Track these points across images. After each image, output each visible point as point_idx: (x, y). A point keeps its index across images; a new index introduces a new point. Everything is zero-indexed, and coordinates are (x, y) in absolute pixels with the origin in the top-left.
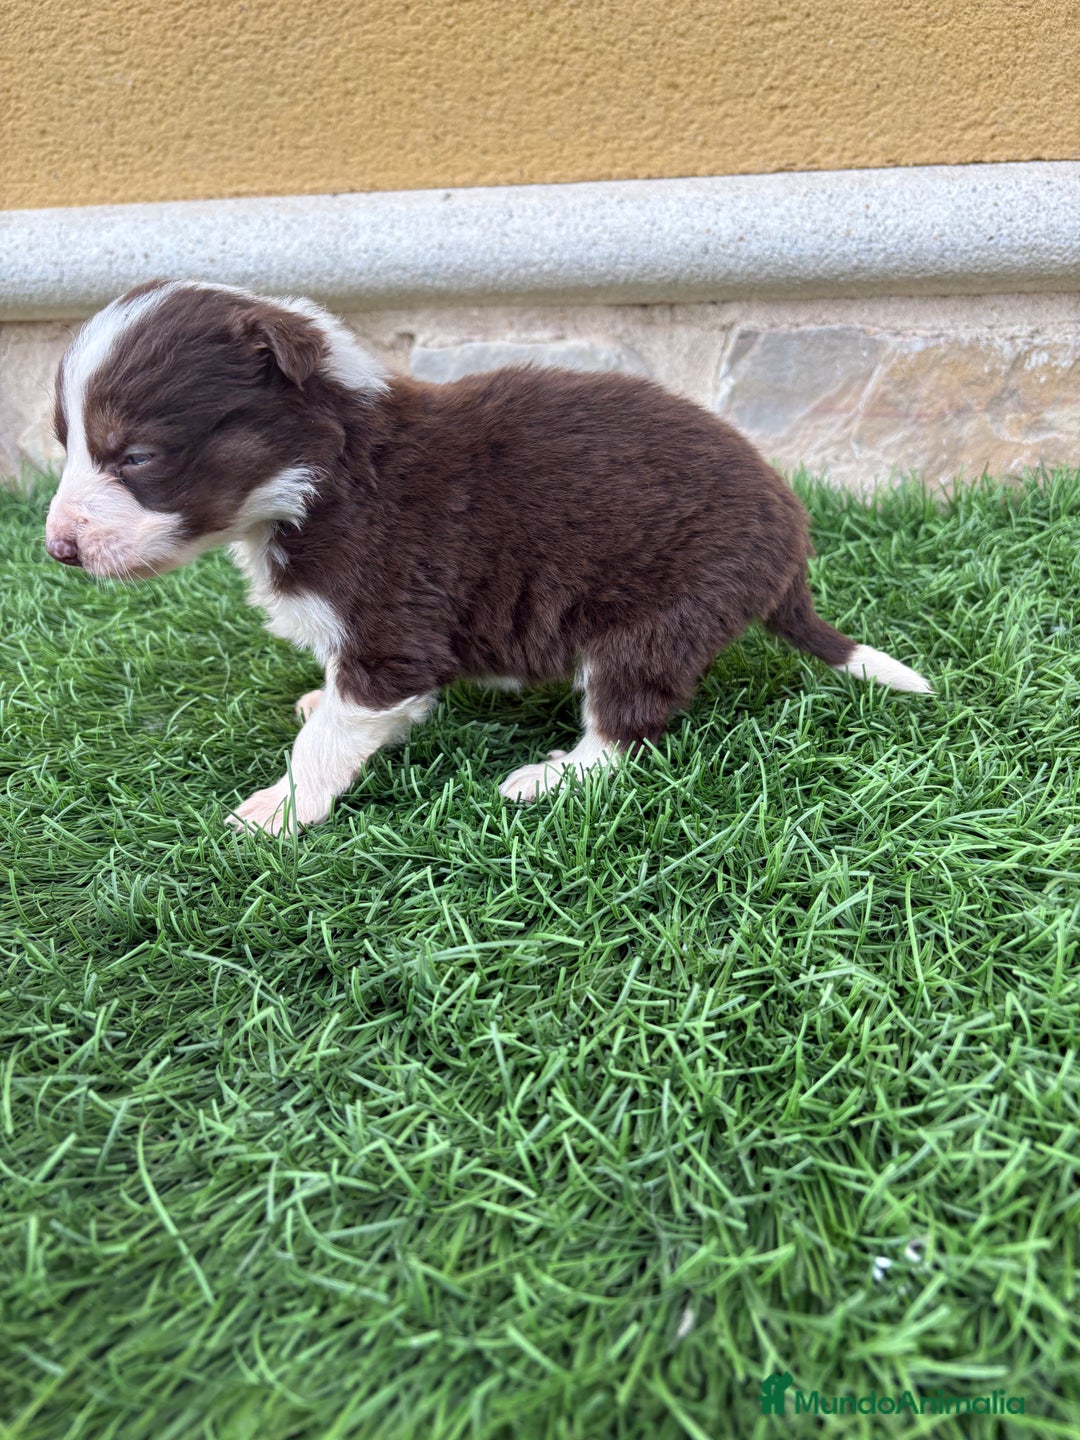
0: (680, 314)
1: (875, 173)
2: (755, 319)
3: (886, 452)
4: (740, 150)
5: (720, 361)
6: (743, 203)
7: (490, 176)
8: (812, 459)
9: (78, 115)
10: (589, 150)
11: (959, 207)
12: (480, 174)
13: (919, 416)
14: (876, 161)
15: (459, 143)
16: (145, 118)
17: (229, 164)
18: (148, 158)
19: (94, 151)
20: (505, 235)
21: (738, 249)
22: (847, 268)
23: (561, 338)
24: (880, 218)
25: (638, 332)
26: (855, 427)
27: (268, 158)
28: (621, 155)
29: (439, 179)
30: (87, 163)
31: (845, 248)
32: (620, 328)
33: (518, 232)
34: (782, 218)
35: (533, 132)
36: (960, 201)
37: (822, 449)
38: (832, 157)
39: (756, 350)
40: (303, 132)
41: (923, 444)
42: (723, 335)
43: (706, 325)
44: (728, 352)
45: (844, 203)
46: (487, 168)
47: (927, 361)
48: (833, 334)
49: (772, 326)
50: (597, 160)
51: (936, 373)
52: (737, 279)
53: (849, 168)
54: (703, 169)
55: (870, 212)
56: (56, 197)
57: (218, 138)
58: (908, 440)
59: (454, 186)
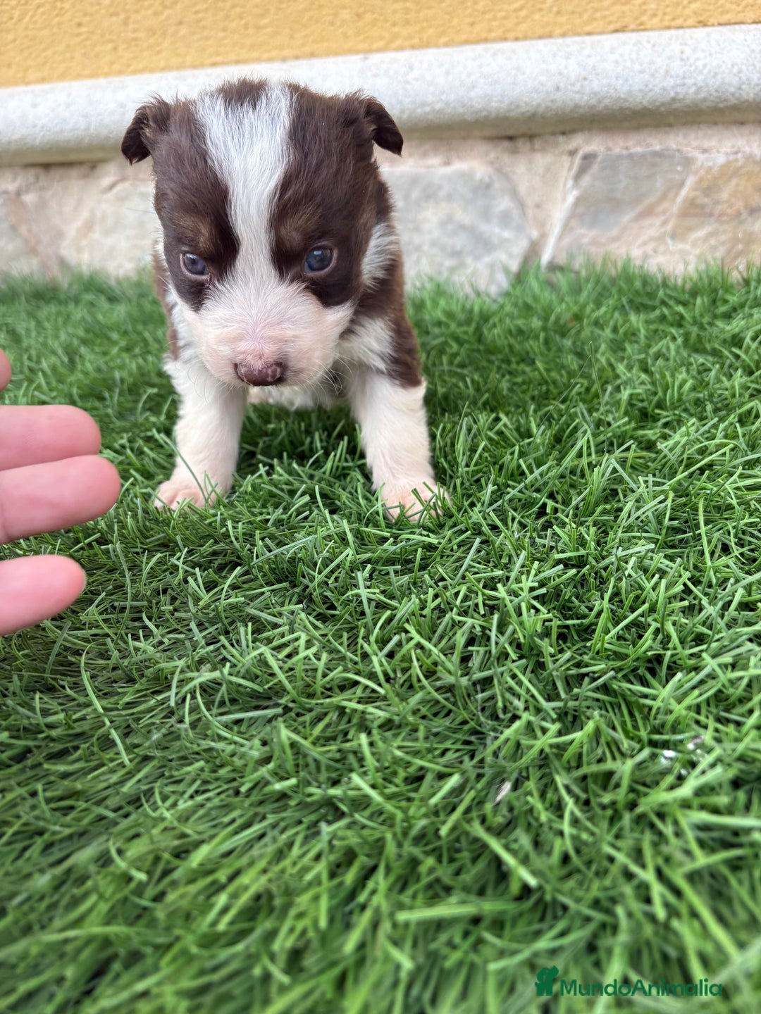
0: (538, 143)
1: (688, 31)
2: (594, 144)
3: (694, 244)
4: (586, 16)
5: (566, 179)
6: (586, 52)
7: (398, 43)
8: (636, 253)
9: (103, 11)
10: (472, 20)
11: (753, 51)
12: (390, 41)
13: (721, 215)
14: (690, 22)
15: (376, 20)
16: (150, 12)
17: (209, 43)
18: (152, 41)
19: (114, 37)
20: (407, 82)
21: (582, 86)
22: (666, 98)
23: (447, 163)
24: (692, 60)
25: (506, 158)
26: (669, 227)
27: (237, 36)
28: (495, 24)
29: (361, 46)
30: (110, 46)
31: (665, 84)
32: (492, 155)
33: (417, 80)
34: (617, 62)
35: (429, 8)
36: (754, 46)
37: (645, 243)
38: (656, 21)
39: (595, 168)
40: (262, 16)
41: (723, 238)
42: (569, 159)
43: (557, 152)
44: (573, 172)
45: (664, 50)
46: (395, 36)
47: (728, 172)
48: (656, 154)
49: (608, 149)
50: (477, 28)
51: (734, 181)
52: (581, 111)
53: (668, 28)
54: (558, 31)
55: (684, 56)
56: (87, 72)
57: (203, 23)
58: (711, 234)
59: (370, 51)
